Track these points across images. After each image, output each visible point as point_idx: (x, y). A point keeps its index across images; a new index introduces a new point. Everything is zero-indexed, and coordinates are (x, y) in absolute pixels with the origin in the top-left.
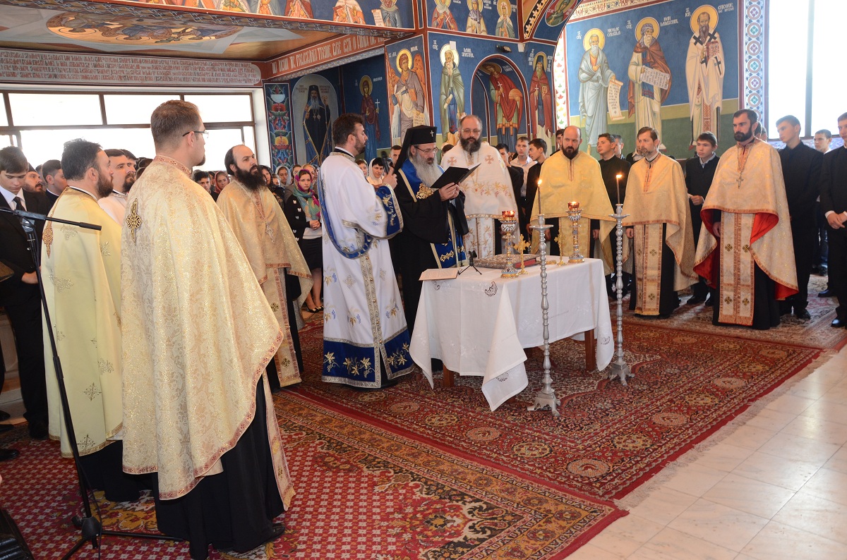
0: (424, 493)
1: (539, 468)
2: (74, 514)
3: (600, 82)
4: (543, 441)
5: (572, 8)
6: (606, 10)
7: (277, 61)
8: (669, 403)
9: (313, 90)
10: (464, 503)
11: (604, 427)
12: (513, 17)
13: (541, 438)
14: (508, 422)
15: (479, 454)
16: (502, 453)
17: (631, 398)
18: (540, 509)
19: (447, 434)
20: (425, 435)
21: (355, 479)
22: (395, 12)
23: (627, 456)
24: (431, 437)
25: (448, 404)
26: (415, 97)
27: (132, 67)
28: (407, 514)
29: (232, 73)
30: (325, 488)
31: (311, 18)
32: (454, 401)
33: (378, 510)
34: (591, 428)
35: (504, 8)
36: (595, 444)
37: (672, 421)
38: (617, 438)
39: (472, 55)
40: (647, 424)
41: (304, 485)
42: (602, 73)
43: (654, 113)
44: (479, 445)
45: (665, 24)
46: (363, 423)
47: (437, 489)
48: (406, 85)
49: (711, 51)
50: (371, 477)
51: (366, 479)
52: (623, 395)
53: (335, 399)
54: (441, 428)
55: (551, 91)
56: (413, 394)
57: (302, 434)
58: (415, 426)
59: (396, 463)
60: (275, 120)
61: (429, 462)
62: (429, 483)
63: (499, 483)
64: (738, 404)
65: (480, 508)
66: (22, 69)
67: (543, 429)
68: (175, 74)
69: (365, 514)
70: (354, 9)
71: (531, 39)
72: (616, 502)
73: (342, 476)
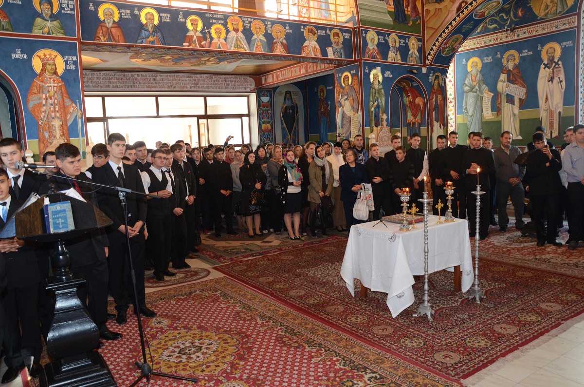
0: (342, 365)
1: (415, 355)
2: (136, 360)
3: (478, 92)
4: (420, 337)
5: (459, 44)
6: (483, 45)
7: (265, 76)
8: (506, 318)
9: (288, 94)
10: (366, 374)
11: (461, 331)
12: (419, 50)
13: (419, 335)
14: (399, 323)
15: (378, 342)
16: (393, 343)
17: (481, 313)
18: (413, 381)
19: (359, 328)
20: (346, 328)
21: (300, 353)
22: (341, 48)
23: (473, 351)
24: (350, 330)
25: (362, 309)
26: (353, 103)
27: (176, 80)
28: (330, 377)
29: (237, 83)
30: (282, 357)
31: (287, 53)
32: (367, 307)
33: (313, 374)
34: (452, 331)
35: (413, 44)
36: (453, 342)
37: (506, 330)
38: (468, 339)
39: (391, 76)
40: (490, 331)
41: (269, 354)
42: (479, 87)
43: (514, 115)
44: (379, 337)
45: (524, 55)
46: (308, 317)
47: (350, 363)
48: (347, 95)
49: (555, 74)
50: (310, 352)
51: (307, 354)
52: (477, 310)
53: (292, 301)
54: (356, 324)
55: (445, 99)
56: (341, 300)
57: (270, 322)
58: (340, 322)
59: (326, 345)
60: (263, 113)
61: (347, 345)
62: (345, 359)
63: (389, 363)
64: (554, 322)
65: (376, 378)
66: (114, 83)
67: (421, 329)
68: (201, 84)
69: (304, 375)
70: (315, 47)
71: (431, 64)
72: (462, 381)
73: (293, 351)
